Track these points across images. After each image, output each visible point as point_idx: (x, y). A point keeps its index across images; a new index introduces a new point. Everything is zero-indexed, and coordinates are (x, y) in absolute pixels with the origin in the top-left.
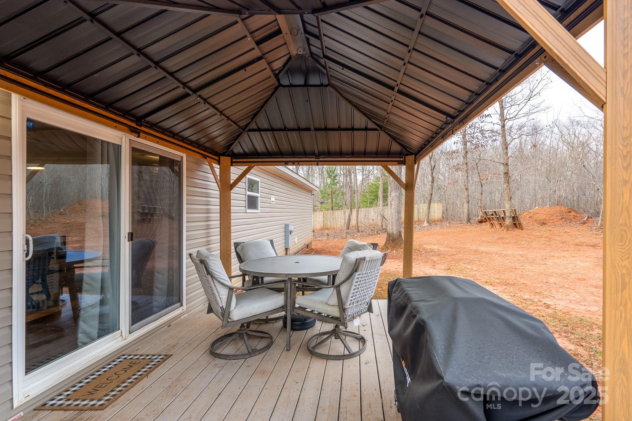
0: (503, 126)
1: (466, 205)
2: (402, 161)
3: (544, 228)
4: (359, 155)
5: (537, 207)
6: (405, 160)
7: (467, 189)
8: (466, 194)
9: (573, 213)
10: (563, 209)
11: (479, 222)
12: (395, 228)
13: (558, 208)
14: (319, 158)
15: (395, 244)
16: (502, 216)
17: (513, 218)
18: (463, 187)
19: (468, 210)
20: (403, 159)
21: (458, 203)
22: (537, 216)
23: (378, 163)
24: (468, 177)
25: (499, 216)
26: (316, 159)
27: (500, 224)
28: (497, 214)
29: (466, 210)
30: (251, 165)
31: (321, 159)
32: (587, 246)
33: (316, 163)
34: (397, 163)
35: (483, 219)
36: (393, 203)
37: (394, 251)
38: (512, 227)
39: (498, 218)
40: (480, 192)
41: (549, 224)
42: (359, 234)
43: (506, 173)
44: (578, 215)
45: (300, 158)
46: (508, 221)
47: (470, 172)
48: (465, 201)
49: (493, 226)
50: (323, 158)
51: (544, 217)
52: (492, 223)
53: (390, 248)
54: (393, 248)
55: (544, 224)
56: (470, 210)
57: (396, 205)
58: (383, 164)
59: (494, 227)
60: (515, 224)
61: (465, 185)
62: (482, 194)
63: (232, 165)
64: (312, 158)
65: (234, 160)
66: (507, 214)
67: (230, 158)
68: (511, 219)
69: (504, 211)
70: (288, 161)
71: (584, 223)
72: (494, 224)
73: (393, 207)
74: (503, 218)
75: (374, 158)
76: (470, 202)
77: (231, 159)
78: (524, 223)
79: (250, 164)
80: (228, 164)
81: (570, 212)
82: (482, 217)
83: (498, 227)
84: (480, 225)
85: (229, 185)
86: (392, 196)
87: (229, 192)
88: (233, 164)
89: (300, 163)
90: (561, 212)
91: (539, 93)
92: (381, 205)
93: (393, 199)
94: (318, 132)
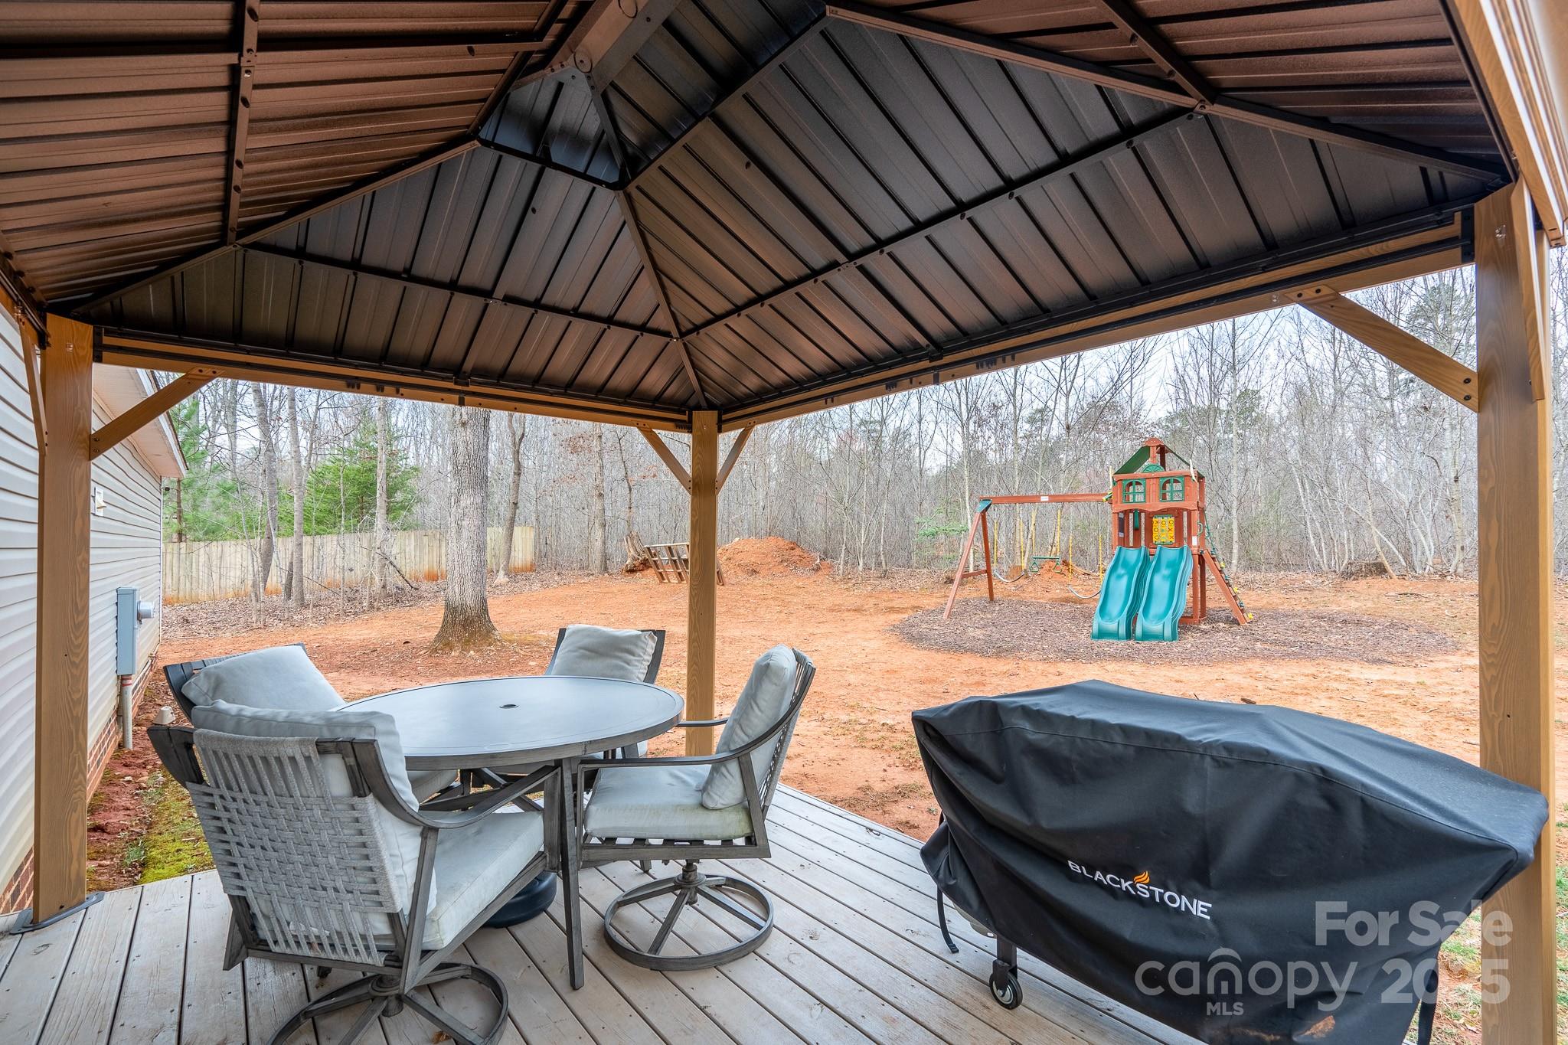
1: (598, 533)
2: (684, 421)
3: (758, 581)
4: (584, 391)
5: (737, 539)
6: (690, 420)
7: (601, 495)
8: (598, 506)
9: (797, 552)
10: (781, 543)
11: (627, 571)
12: (470, 591)
13: (772, 540)
14: (467, 385)
15: (472, 635)
19: (604, 542)
20: (685, 418)
22: (740, 556)
23: (630, 419)
24: (602, 467)
25: (679, 557)
26: (456, 383)
27: (680, 574)
28: (675, 553)
29: (598, 544)
30: (196, 371)
31: (472, 388)
32: (848, 611)
33: (456, 397)
34: (671, 425)
35: (637, 563)
36: (465, 523)
37: (472, 652)
39: (675, 561)
41: (763, 572)
42: (308, 613)
44: (806, 555)
45: (403, 373)
48: (596, 522)
49: (664, 579)
50: (480, 384)
51: (753, 560)
52: (661, 573)
53: (458, 646)
54: (466, 644)
55: (754, 572)
56: (608, 542)
57: (473, 528)
58: (641, 425)
59: (666, 581)
61: (596, 487)
62: (630, 508)
63: (98, 359)
64: (443, 379)
65: (107, 340)
67: (91, 327)
70: (357, 378)
71: (818, 569)
72: (667, 575)
73: (465, 533)
75: (619, 404)
77: (97, 335)
79: (195, 368)
80: (81, 353)
81: (793, 549)
82: (634, 559)
83: (674, 580)
84: (630, 577)
85: (85, 435)
86: (462, 504)
87: (84, 465)
88: (105, 354)
89: (402, 390)
90: (779, 549)
92: (380, 526)
93: (464, 515)
94: (511, 307)
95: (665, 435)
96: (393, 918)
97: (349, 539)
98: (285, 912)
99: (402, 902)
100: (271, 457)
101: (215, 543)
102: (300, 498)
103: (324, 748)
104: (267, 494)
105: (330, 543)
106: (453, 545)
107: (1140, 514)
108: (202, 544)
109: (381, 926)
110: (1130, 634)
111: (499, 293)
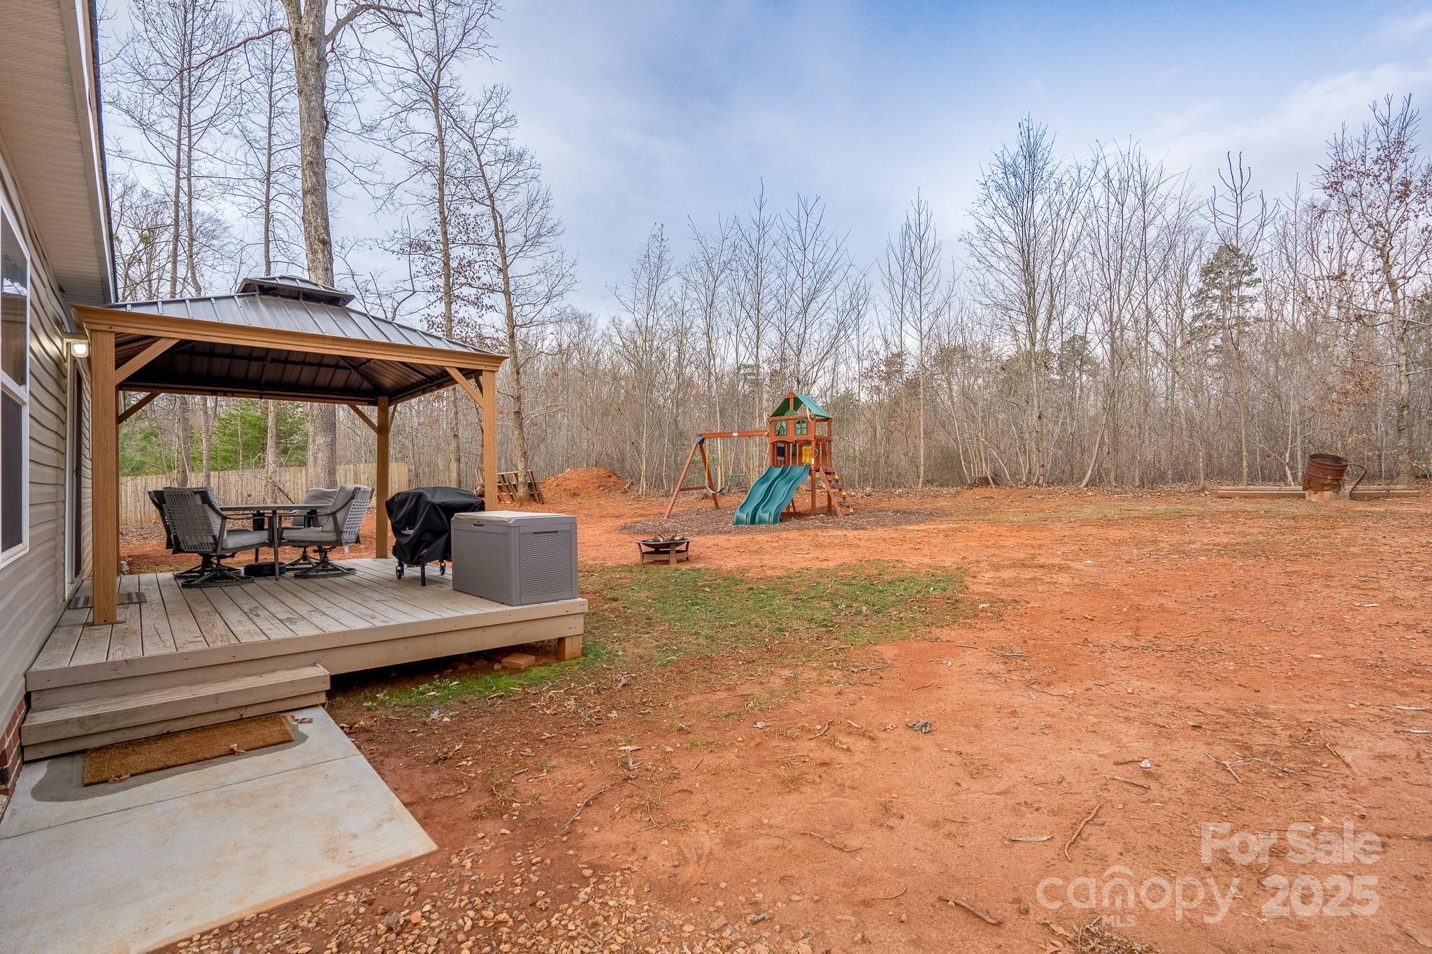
0: (512, 336)
1: (454, 466)
3: (576, 502)
5: (567, 470)
6: (377, 401)
7: (456, 436)
8: (454, 445)
9: (614, 479)
10: (600, 472)
13: (595, 471)
16: (514, 483)
17: (530, 485)
18: (450, 434)
19: (459, 474)
20: (374, 399)
21: (441, 463)
22: (565, 482)
24: (456, 413)
25: (510, 483)
27: (511, 496)
28: (507, 480)
29: (454, 475)
34: (367, 403)
36: (319, 455)
38: (529, 501)
39: (507, 486)
40: (479, 443)
41: (583, 494)
43: (518, 413)
44: (619, 481)
46: (522, 491)
47: (460, 404)
48: (452, 457)
51: (576, 485)
52: (499, 496)
56: (463, 475)
57: (325, 459)
58: (350, 403)
59: (503, 502)
60: (532, 495)
61: (452, 429)
66: (520, 480)
68: (527, 487)
69: (516, 474)
71: (626, 492)
72: (503, 498)
73: (320, 462)
74: (515, 486)
76: (462, 460)
78: (546, 494)
81: (610, 477)
83: (508, 502)
86: (317, 442)
90: (597, 476)
91: (561, 294)
92: (270, 461)
93: (319, 449)
94: (274, 364)
95: (365, 409)
96: (214, 537)
97: (248, 473)
98: (187, 538)
99: (217, 533)
100: (184, 409)
101: (139, 478)
102: (208, 440)
103: (195, 493)
104: (181, 438)
105: (232, 476)
106: (311, 470)
107: (795, 445)
108: (129, 478)
109: (211, 540)
110: (753, 522)
111: (269, 359)
